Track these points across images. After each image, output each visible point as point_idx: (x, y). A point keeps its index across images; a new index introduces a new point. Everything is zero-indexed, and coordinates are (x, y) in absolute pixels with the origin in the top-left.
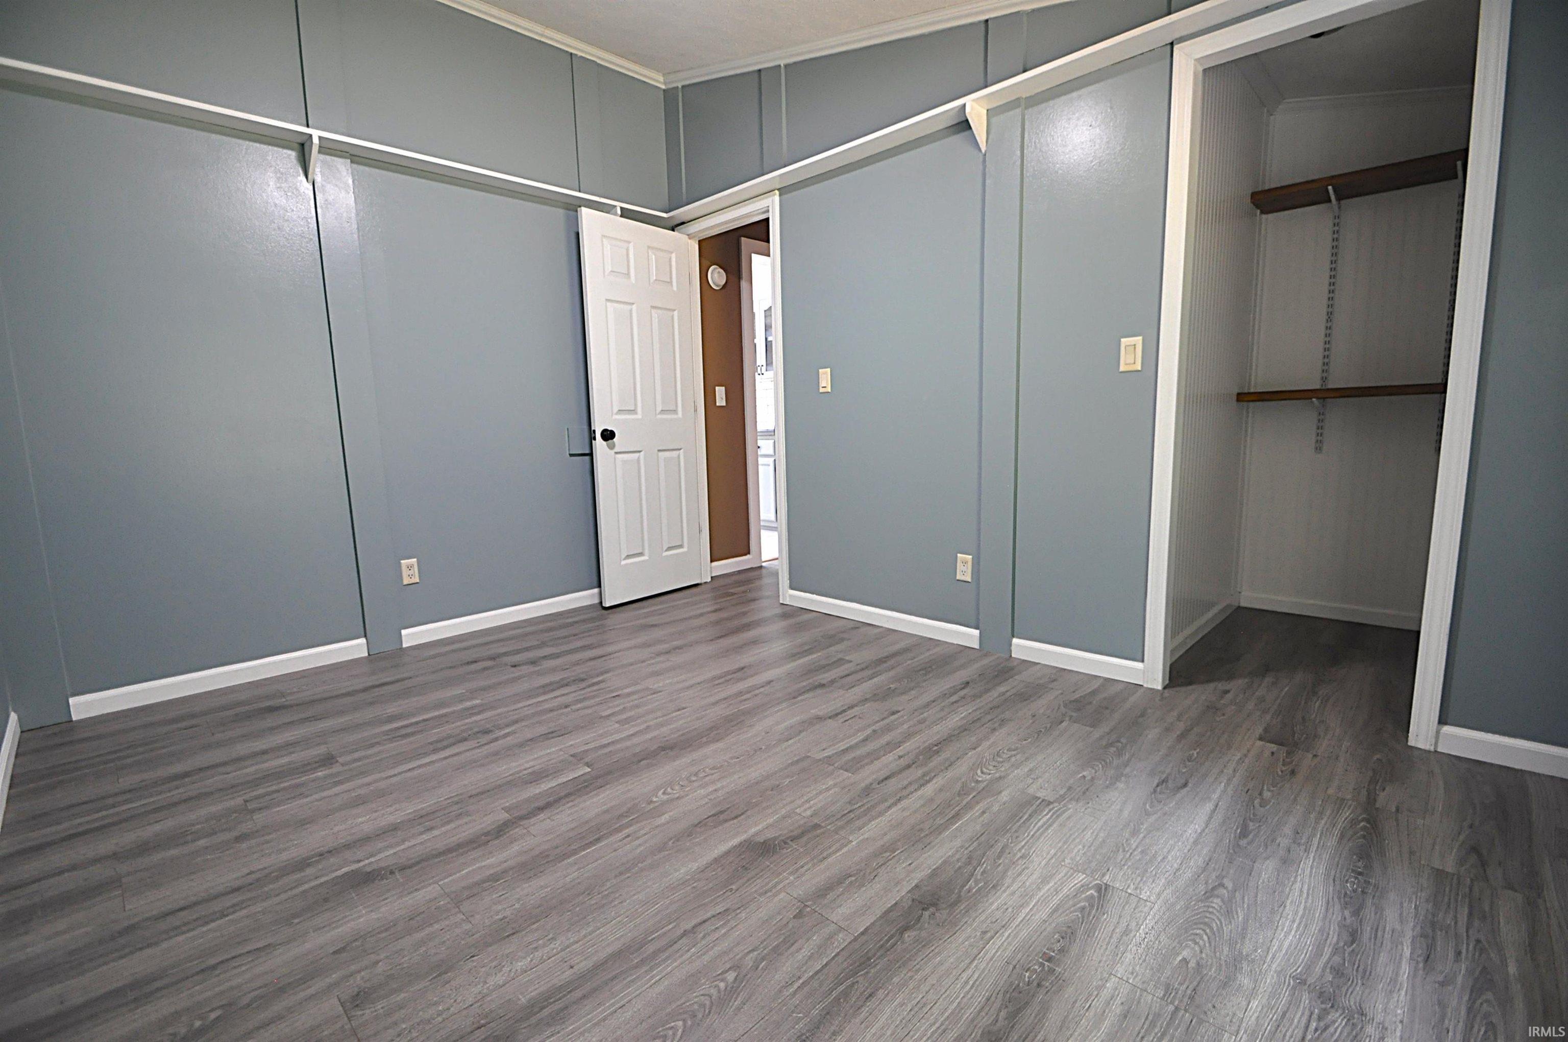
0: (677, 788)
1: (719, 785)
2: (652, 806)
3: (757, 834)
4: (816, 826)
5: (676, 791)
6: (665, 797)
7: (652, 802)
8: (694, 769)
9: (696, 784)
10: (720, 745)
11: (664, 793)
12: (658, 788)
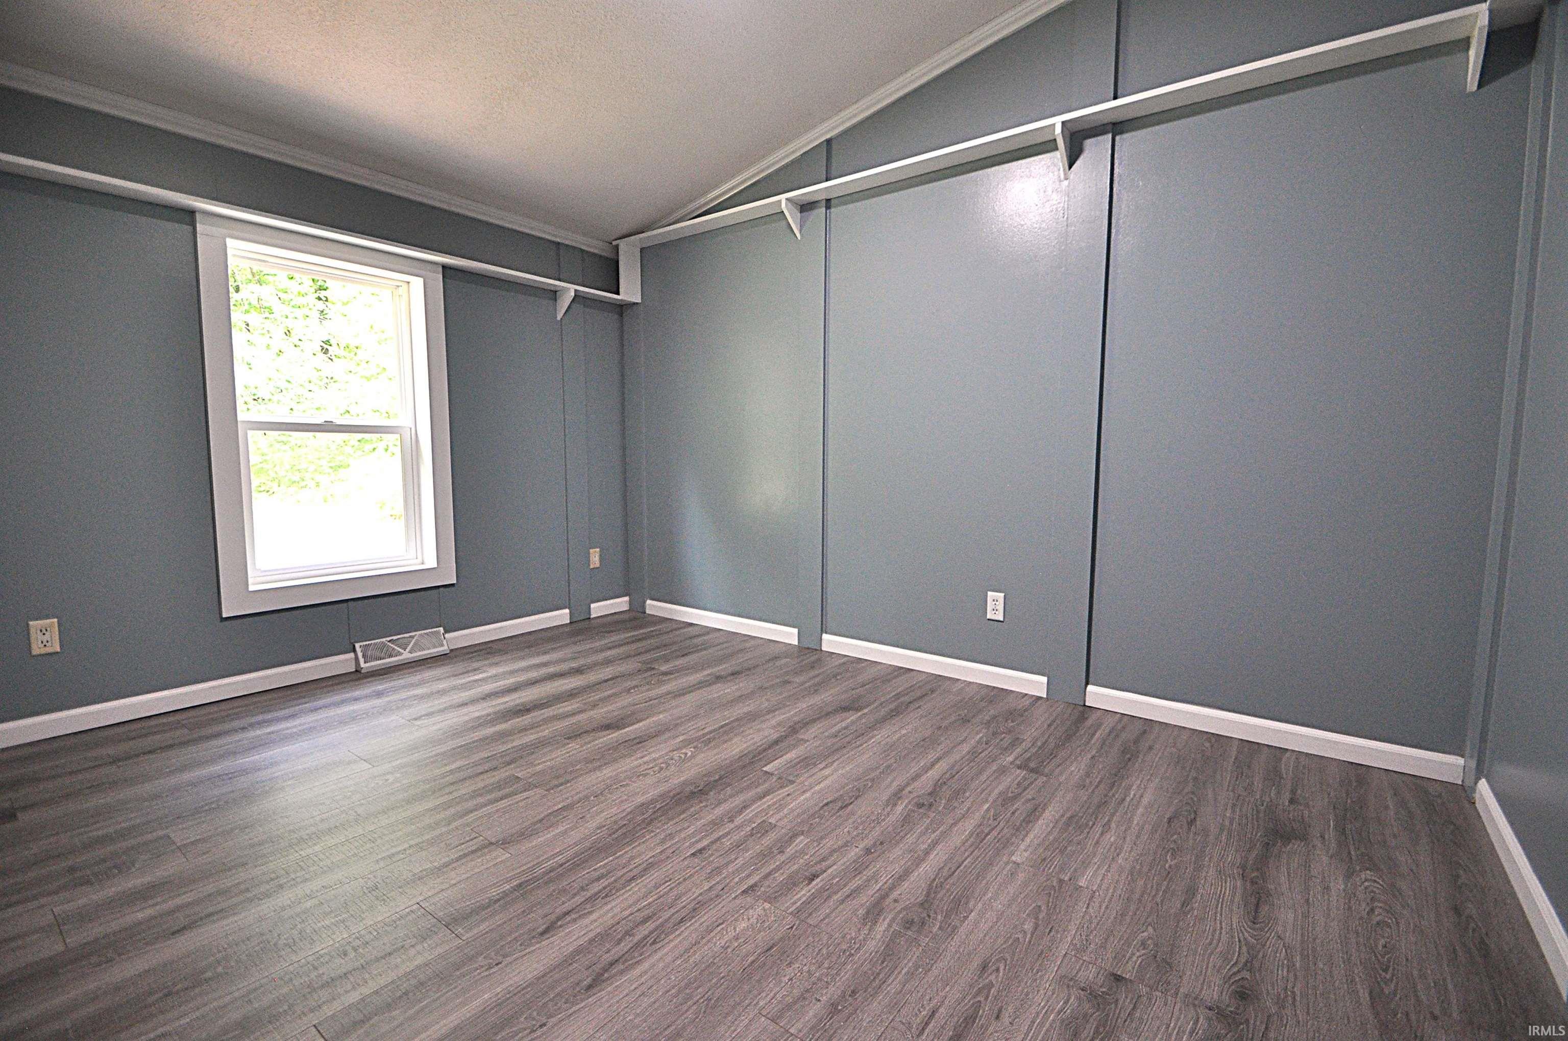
0: (676, 758)
1: (640, 761)
2: (695, 744)
3: (612, 733)
4: (569, 738)
5: (676, 755)
6: (684, 751)
7: (694, 748)
8: (664, 774)
9: (661, 761)
10: (640, 800)
11: (686, 754)
12: (693, 757)
